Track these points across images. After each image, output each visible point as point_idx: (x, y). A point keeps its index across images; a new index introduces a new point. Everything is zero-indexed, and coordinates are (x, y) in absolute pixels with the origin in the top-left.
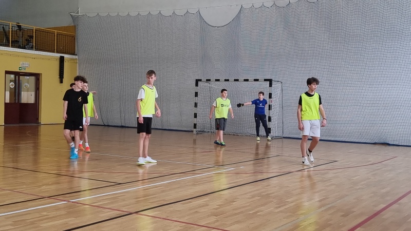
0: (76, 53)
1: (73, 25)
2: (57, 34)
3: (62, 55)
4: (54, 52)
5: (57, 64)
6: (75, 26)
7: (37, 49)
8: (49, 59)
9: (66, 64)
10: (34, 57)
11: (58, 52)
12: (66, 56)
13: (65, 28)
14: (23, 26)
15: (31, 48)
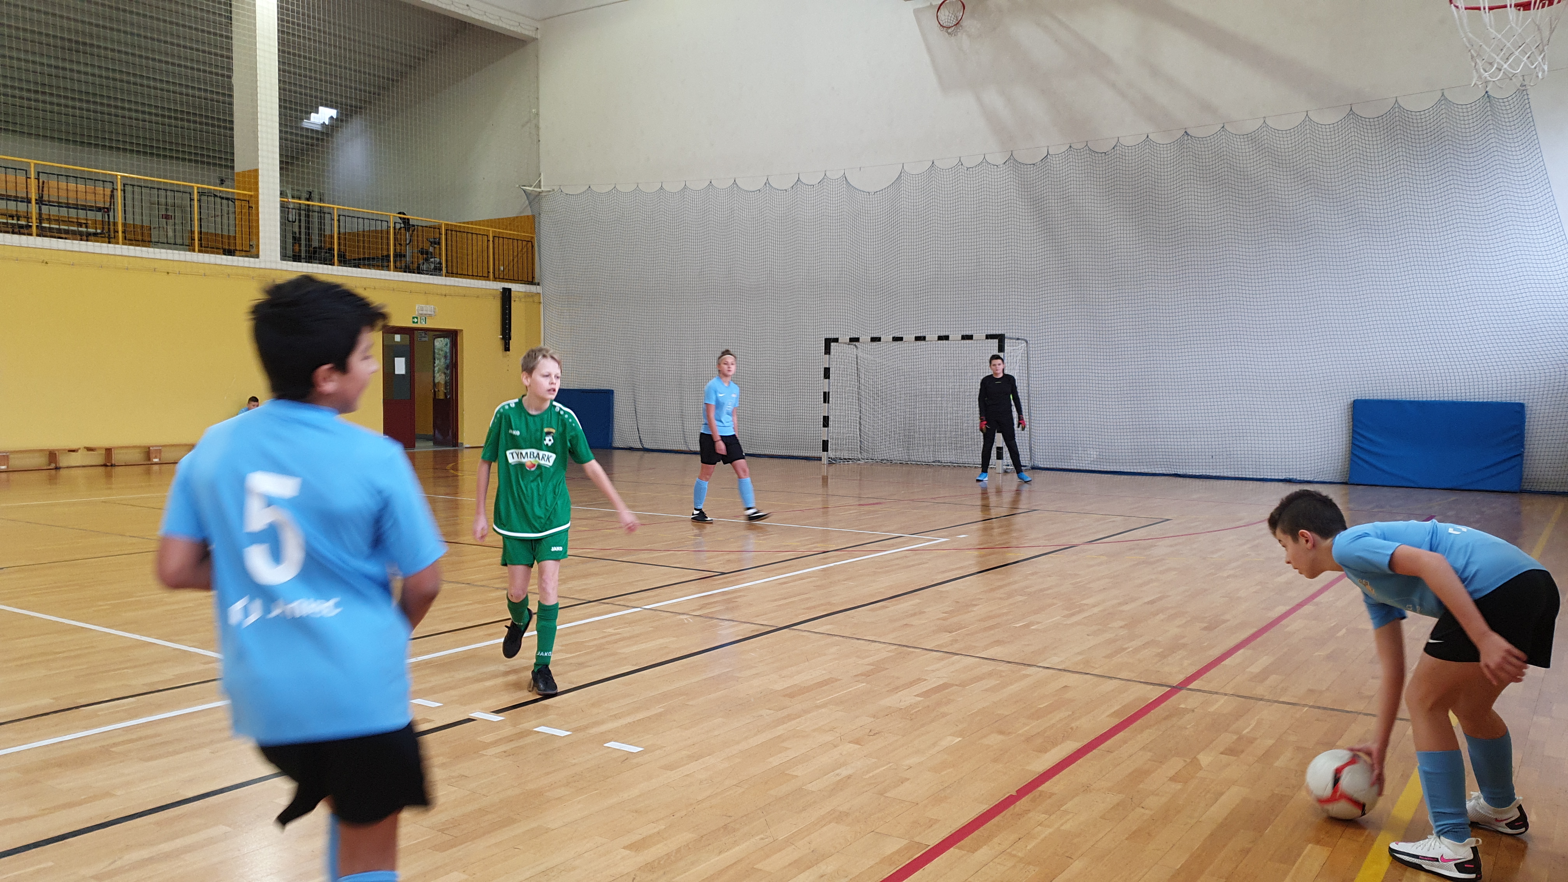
0: (536, 281)
1: (529, 213)
2: (494, 237)
3: (507, 285)
4: (486, 278)
5: (495, 307)
6: (534, 216)
7: (450, 274)
8: (478, 295)
9: (515, 306)
10: (444, 293)
11: (495, 279)
12: (515, 287)
13: (511, 222)
14: (414, 219)
15: (437, 270)
